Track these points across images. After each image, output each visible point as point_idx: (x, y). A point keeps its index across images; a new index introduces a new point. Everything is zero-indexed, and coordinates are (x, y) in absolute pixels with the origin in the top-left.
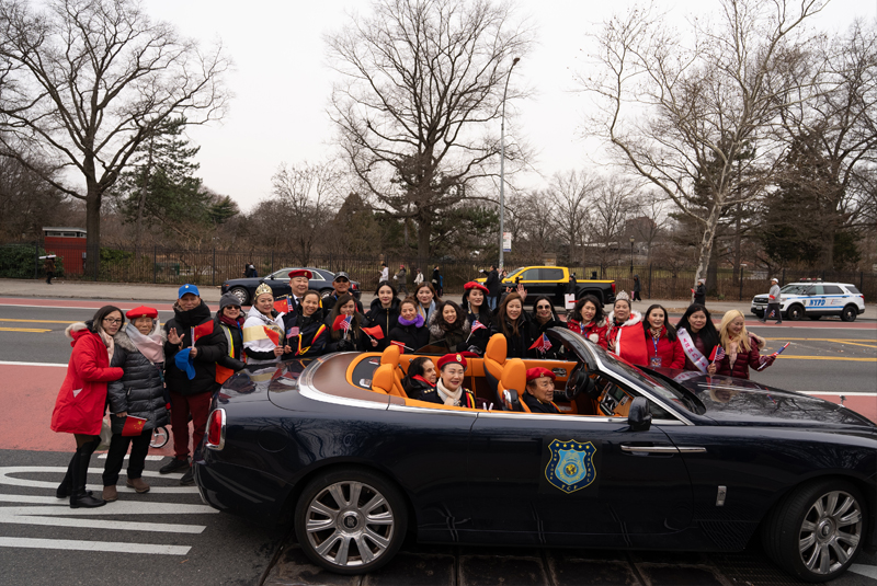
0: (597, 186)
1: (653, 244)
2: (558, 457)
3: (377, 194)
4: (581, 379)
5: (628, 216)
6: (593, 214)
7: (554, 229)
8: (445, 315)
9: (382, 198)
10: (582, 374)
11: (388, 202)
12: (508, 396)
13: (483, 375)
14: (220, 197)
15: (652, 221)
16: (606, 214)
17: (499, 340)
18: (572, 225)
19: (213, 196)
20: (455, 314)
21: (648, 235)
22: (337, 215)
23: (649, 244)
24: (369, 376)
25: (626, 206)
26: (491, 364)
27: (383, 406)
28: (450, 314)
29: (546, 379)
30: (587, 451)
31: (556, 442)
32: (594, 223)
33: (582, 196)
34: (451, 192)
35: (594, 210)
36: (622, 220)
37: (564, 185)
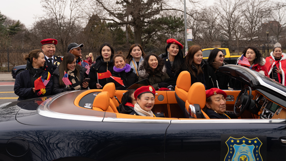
0: (243, 3)
1: (280, 36)
2: (233, 151)
3: (108, 10)
4: (245, 100)
5: (263, 20)
6: (242, 19)
7: (217, 30)
8: (150, 62)
9: (111, 14)
10: (246, 96)
11: (115, 16)
12: (193, 109)
13: (176, 102)
14: (14, 21)
15: (278, 23)
16: (250, 19)
17: (185, 75)
18: (229, 27)
19: (10, 21)
20: (157, 61)
21: (277, 32)
22: (85, 29)
23: (277, 37)
24: (91, 101)
25: (262, 13)
26: (180, 91)
27: (100, 119)
28: (154, 62)
29: (218, 96)
30: (255, 145)
31: (231, 139)
32: (242, 25)
33: (235, 9)
34: (154, 8)
35: (243, 17)
36: (260, 23)
37: (223, 3)
